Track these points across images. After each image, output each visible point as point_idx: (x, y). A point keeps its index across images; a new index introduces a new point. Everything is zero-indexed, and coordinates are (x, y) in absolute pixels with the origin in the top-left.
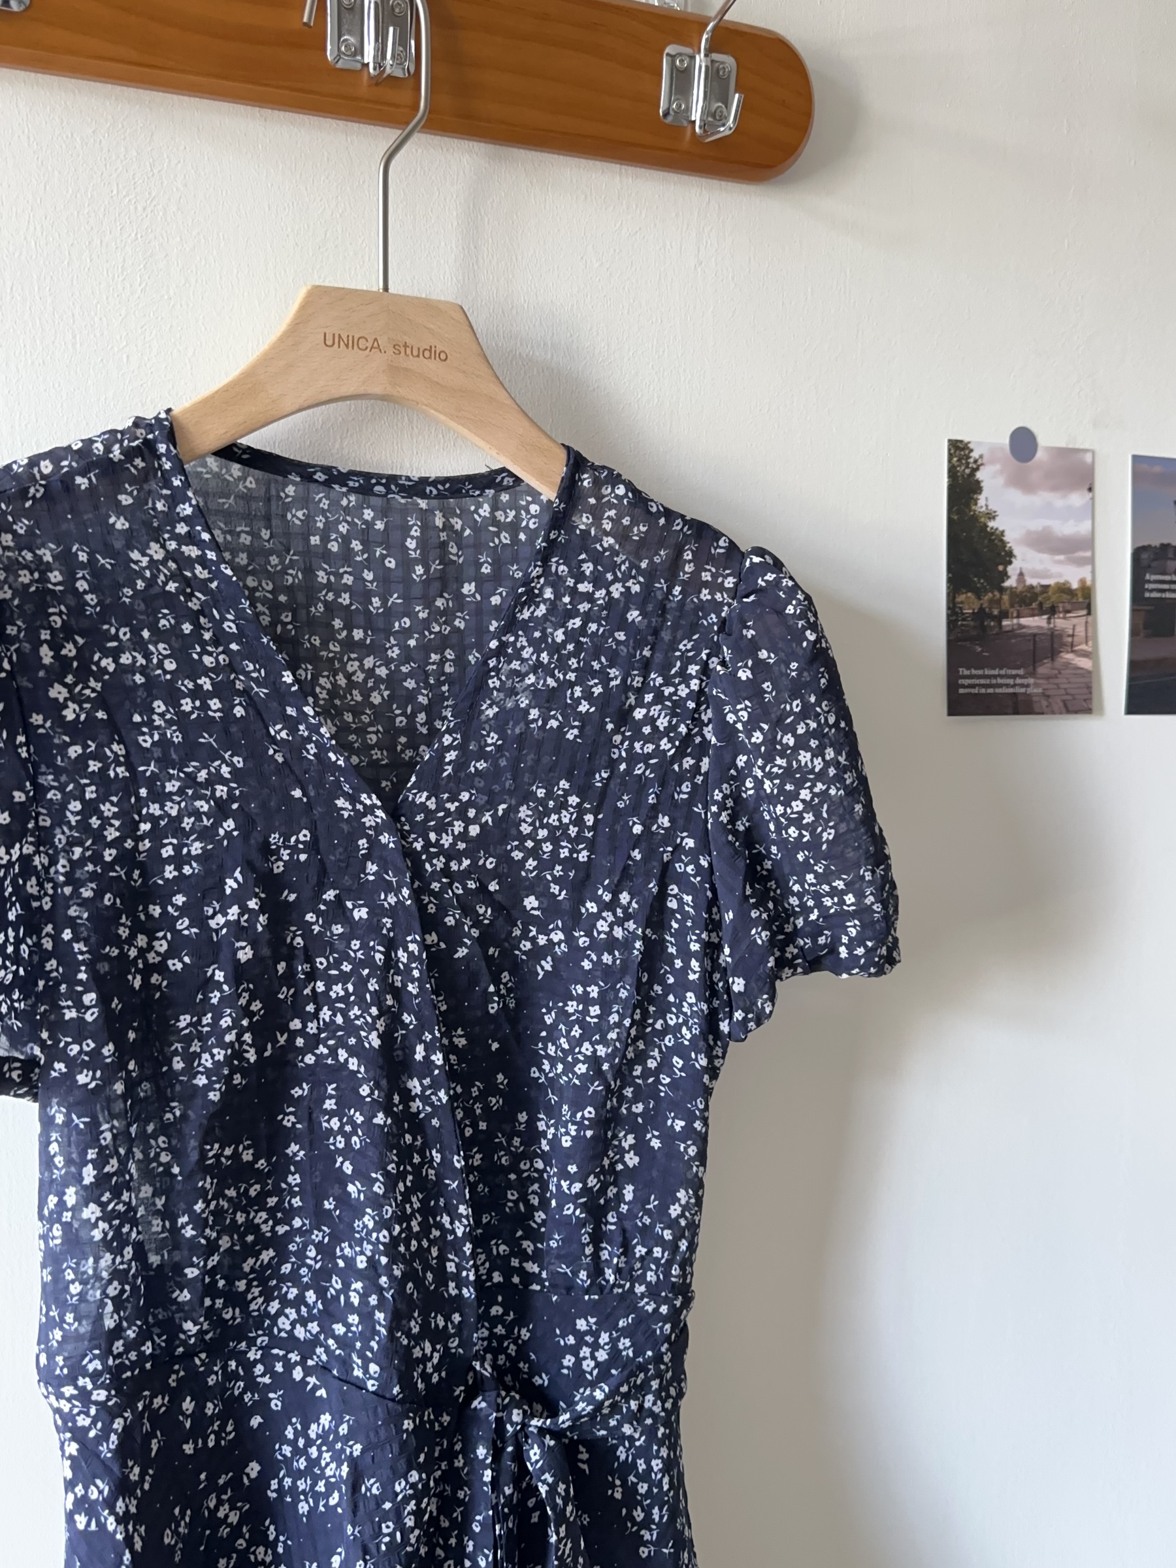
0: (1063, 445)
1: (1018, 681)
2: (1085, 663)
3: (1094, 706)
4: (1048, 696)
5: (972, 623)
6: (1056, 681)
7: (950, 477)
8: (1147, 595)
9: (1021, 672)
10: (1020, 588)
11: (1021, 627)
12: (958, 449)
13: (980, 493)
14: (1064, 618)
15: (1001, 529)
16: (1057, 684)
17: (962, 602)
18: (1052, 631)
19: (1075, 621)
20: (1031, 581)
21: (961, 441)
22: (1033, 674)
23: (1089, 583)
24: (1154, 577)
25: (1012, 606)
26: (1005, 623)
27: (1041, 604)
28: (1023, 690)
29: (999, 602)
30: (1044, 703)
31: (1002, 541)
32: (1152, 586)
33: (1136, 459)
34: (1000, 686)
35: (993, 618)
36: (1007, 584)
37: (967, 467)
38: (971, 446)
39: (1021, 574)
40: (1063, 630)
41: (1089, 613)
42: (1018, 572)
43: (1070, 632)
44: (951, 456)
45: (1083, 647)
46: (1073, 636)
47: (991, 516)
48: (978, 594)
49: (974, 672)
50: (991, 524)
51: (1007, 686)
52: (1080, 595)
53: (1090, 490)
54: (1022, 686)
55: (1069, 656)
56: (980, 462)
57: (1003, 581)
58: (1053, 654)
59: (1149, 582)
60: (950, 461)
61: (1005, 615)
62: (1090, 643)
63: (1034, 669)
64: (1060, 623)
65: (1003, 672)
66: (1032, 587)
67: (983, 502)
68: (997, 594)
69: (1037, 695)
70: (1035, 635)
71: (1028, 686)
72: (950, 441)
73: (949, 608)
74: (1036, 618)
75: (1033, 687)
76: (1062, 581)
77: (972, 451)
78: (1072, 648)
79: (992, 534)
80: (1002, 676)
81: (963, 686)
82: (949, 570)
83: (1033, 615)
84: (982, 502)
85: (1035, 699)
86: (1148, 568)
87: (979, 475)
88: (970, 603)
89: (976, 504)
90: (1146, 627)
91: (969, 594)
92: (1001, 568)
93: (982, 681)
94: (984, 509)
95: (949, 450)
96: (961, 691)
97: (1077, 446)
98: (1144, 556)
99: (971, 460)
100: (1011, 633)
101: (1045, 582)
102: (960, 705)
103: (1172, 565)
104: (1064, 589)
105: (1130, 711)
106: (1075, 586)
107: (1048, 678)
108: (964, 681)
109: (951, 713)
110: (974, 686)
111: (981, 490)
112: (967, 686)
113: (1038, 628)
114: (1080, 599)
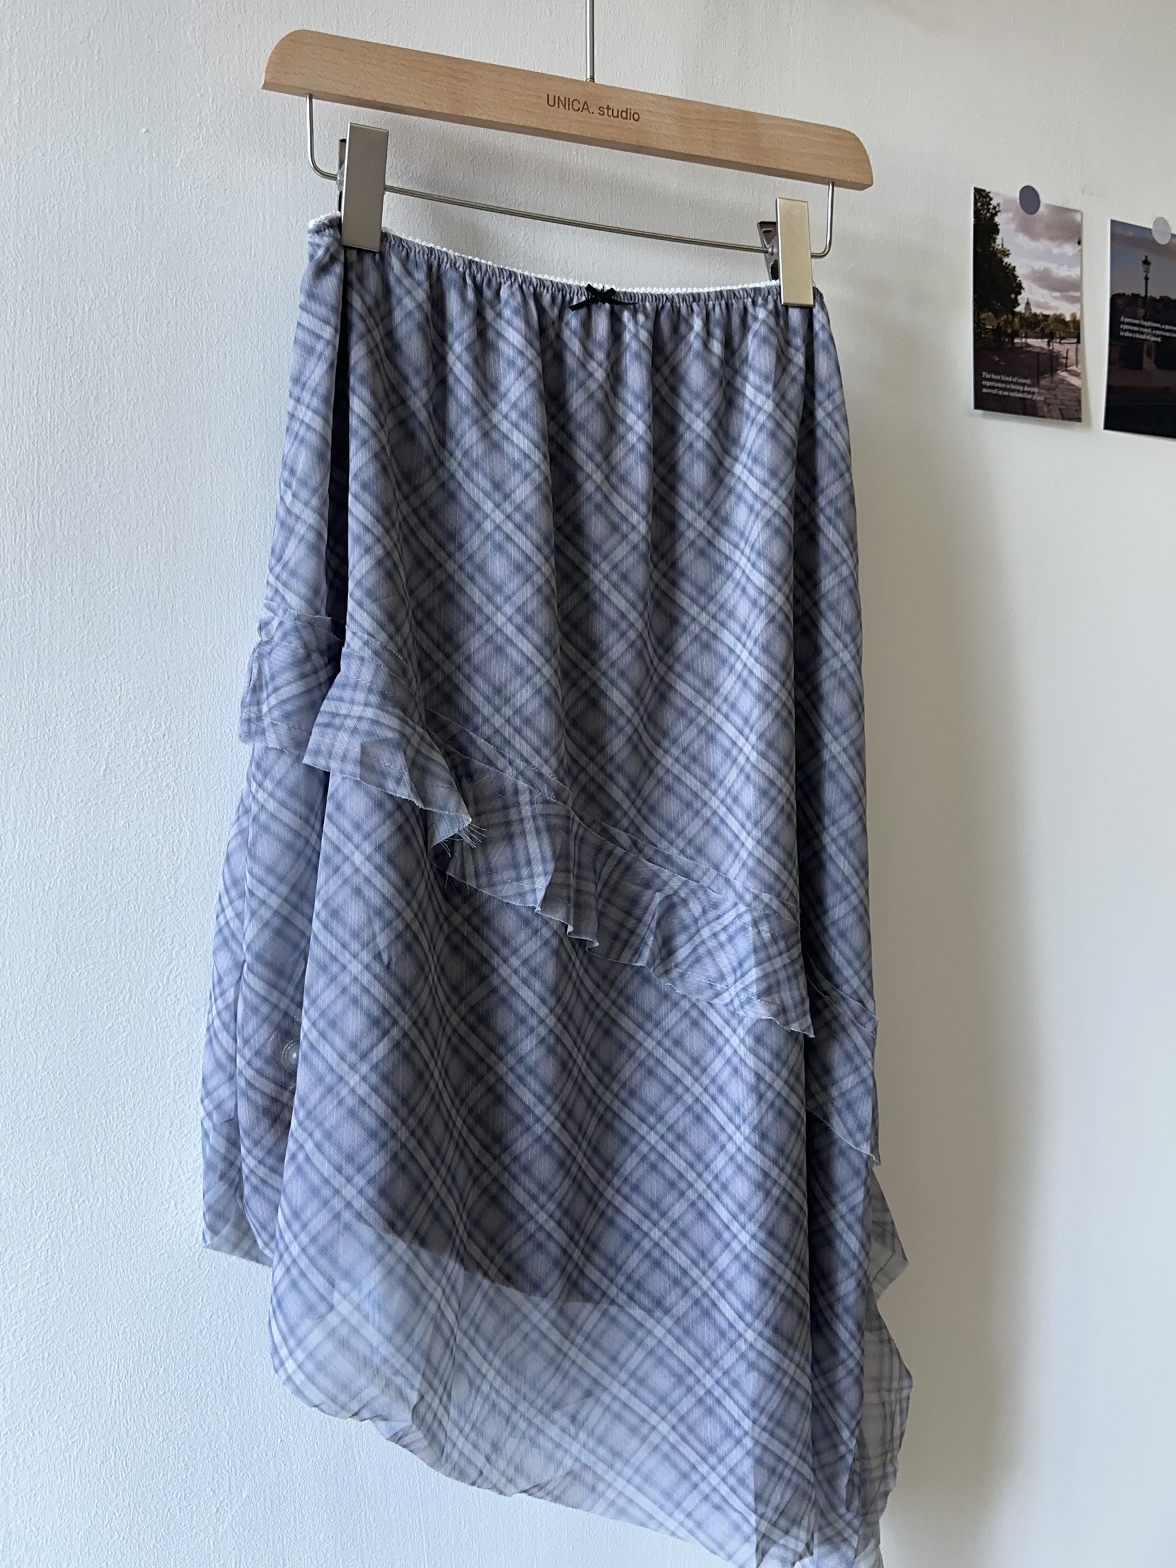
0: (1059, 204)
1: (1026, 389)
2: (1074, 381)
3: (1083, 416)
4: (1049, 404)
5: (992, 337)
6: (1054, 392)
7: (975, 217)
8: (1122, 333)
9: (1028, 381)
10: (1027, 314)
11: (1028, 345)
12: (981, 197)
13: (998, 234)
14: (1060, 343)
15: (1013, 265)
16: (1055, 395)
17: (984, 319)
18: (1051, 351)
19: (1069, 346)
20: (1035, 310)
21: (984, 190)
22: (1037, 385)
23: (1078, 318)
24: (1127, 320)
25: (1022, 328)
26: (1016, 340)
27: (1042, 330)
28: (1030, 396)
29: (1012, 322)
30: (1045, 409)
31: (1014, 274)
32: (1125, 327)
33: (1112, 222)
34: (1014, 391)
35: (1008, 335)
36: (1018, 309)
37: (988, 211)
38: (991, 195)
40: (1059, 353)
41: (1078, 342)
43: (1065, 355)
44: (976, 201)
45: (1074, 368)
46: (1067, 358)
47: (1006, 253)
48: (997, 314)
49: (994, 377)
50: (1006, 260)
51: (1019, 391)
52: (1071, 325)
54: (1029, 393)
55: (1064, 374)
56: (997, 209)
57: (1015, 307)
58: (1053, 371)
59: (1123, 323)
60: (975, 204)
61: (1016, 334)
62: (1079, 366)
63: (1038, 380)
64: (1057, 346)
65: (1015, 380)
66: (1035, 315)
67: (1001, 240)
68: (1010, 316)
69: (1040, 402)
70: (1038, 354)
71: (1033, 393)
72: (975, 189)
73: (975, 322)
74: (1039, 340)
75: (1038, 395)
76: (1058, 313)
77: (992, 199)
78: (1065, 367)
79: (1007, 267)
80: (1014, 383)
81: (986, 387)
82: (976, 291)
83: (1037, 338)
84: (998, 241)
85: (1039, 405)
86: (1125, 313)
88: (990, 321)
89: (995, 242)
90: (1120, 359)
91: (990, 314)
92: (1013, 296)
93: (1000, 385)
94: (1000, 247)
95: (975, 196)
96: (984, 390)
97: (1070, 207)
98: (1119, 302)
99: (992, 207)
100: (1021, 348)
101: (1046, 312)
102: (984, 401)
103: (1141, 312)
104: (1059, 319)
105: (1108, 426)
106: (1068, 318)
107: (1049, 389)
108: (988, 384)
109: (977, 407)
110: (993, 388)
111: (997, 231)
112: (990, 387)
113: (1042, 348)
114: (1072, 330)
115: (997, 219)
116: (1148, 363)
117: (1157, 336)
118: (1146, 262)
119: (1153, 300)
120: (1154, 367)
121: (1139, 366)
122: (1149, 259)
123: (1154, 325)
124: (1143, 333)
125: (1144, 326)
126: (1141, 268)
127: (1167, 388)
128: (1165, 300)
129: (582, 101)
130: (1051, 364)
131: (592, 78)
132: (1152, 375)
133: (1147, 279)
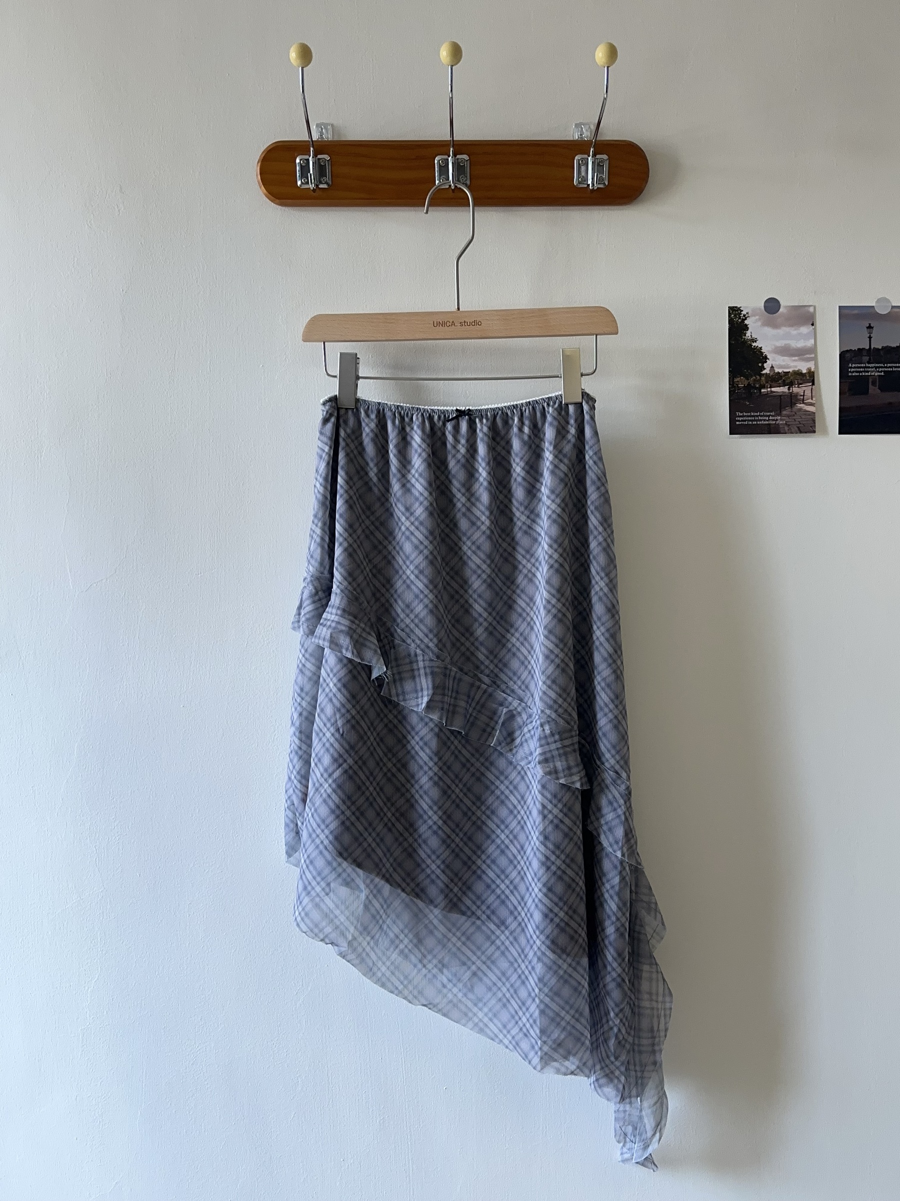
0: (797, 304)
1: (771, 418)
2: (811, 409)
3: (817, 429)
4: (789, 425)
5: (743, 391)
6: (794, 417)
7: (729, 324)
8: (850, 374)
9: (773, 414)
10: (771, 374)
11: (772, 392)
12: (734, 311)
13: (747, 331)
14: (798, 387)
15: (760, 346)
16: (794, 419)
17: (737, 382)
18: (791, 393)
19: (805, 388)
20: (777, 370)
21: (736, 307)
22: (780, 415)
23: (812, 370)
24: (853, 365)
25: (767, 382)
26: (763, 391)
27: (784, 381)
28: (774, 422)
29: (759, 381)
30: (786, 428)
31: (761, 352)
32: (852, 370)
33: (840, 307)
34: (761, 420)
35: (756, 388)
36: (764, 372)
37: (739, 319)
38: (741, 309)
40: (797, 393)
41: (813, 384)
42: (770, 366)
43: (802, 394)
44: (730, 314)
45: (810, 401)
46: (804, 395)
47: (755, 341)
48: (747, 377)
49: (745, 414)
50: (754, 344)
51: (764, 420)
52: (807, 376)
53: (813, 325)
54: (773, 420)
55: (802, 405)
56: (747, 316)
57: (762, 371)
58: (792, 404)
59: (851, 368)
60: (729, 316)
61: (764, 387)
62: (814, 399)
63: (781, 412)
64: (795, 390)
65: (762, 414)
66: (779, 373)
68: (758, 377)
69: (782, 424)
70: (781, 396)
71: (777, 420)
72: (729, 307)
74: (782, 388)
75: (780, 421)
77: (743, 311)
78: (803, 401)
79: (755, 349)
80: (761, 416)
81: (739, 421)
82: (730, 367)
83: (780, 387)
84: (748, 334)
85: (781, 426)
86: (851, 361)
88: (742, 382)
89: (745, 336)
90: (850, 390)
91: (742, 378)
92: (760, 365)
93: (750, 418)
94: (750, 337)
95: (729, 311)
96: (737, 423)
97: (804, 304)
98: (848, 355)
99: (742, 315)
100: (767, 394)
101: (786, 370)
102: (735, 430)
103: (867, 358)
104: (798, 374)
105: (840, 433)
106: (804, 371)
107: (788, 416)
108: (741, 419)
109: (731, 434)
110: (745, 421)
111: (748, 329)
112: (742, 421)
113: (783, 392)
114: (810, 378)
115: (746, 322)
117: (881, 372)
118: (870, 327)
119: (878, 350)
120: (879, 391)
121: (866, 392)
122: (872, 325)
123: (877, 365)
124: (868, 372)
125: (869, 367)
126: (866, 331)
127: (890, 403)
128: (888, 350)
129: (451, 321)
130: (793, 400)
131: (459, 309)
132: (876, 396)
133: (870, 338)
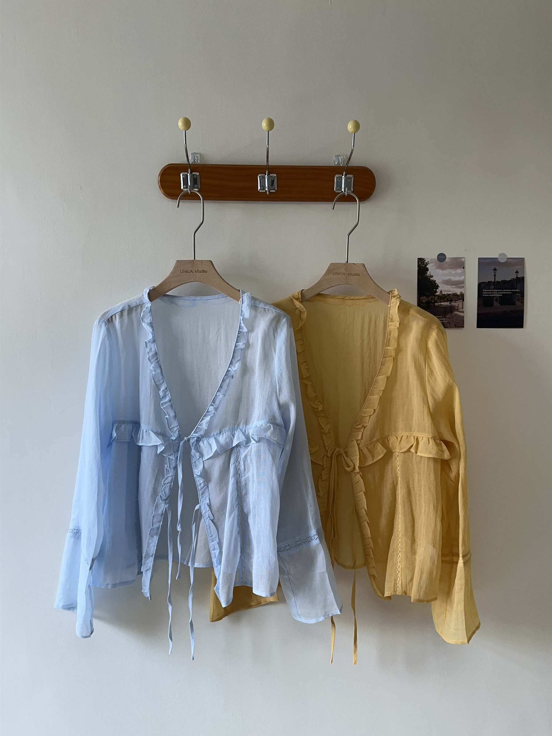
0: (455, 257)
2: (461, 314)
3: (465, 325)
4: (450, 323)
5: (425, 304)
6: (453, 319)
7: (418, 267)
8: (483, 295)
9: (441, 317)
10: (441, 295)
11: (440, 305)
12: (421, 261)
13: (428, 271)
14: (455, 302)
15: (435, 280)
16: (453, 320)
17: (422, 299)
18: (451, 306)
19: (459, 303)
21: (422, 258)
23: (463, 293)
24: (486, 291)
25: (438, 299)
26: (436, 304)
27: (447, 299)
29: (434, 299)
30: (448, 325)
31: (435, 283)
32: (485, 293)
35: (432, 303)
37: (424, 264)
38: (425, 259)
39: (441, 291)
40: (455, 305)
41: (463, 301)
42: (440, 291)
43: (457, 306)
45: (461, 310)
47: (432, 277)
48: (427, 297)
50: (431, 279)
52: (460, 296)
53: (464, 268)
55: (456, 312)
56: (428, 263)
57: (436, 293)
58: (452, 312)
60: (418, 263)
61: (436, 302)
62: (463, 309)
63: (445, 316)
64: (453, 304)
66: (444, 294)
67: (429, 273)
68: (433, 296)
69: (446, 323)
70: (445, 307)
71: (443, 320)
72: (418, 258)
73: (418, 301)
74: (446, 303)
75: (445, 321)
76: (454, 293)
77: (425, 260)
78: (458, 310)
79: (432, 281)
82: (418, 291)
85: (445, 324)
86: (484, 288)
87: (427, 266)
88: (424, 299)
89: (427, 274)
90: (483, 304)
91: (425, 297)
92: (435, 290)
94: (429, 275)
95: (418, 260)
97: (459, 257)
98: (482, 285)
99: (425, 263)
100: (438, 306)
103: (493, 287)
104: (455, 295)
105: (477, 327)
106: (459, 294)
107: (449, 318)
113: (447, 305)
116: (496, 304)
117: (501, 294)
118: (495, 270)
119: (498, 282)
120: (499, 305)
121: (492, 305)
123: (498, 290)
124: (493, 294)
125: (494, 292)
126: (493, 272)
127: (505, 311)
128: (504, 282)
130: (452, 309)
132: (498, 307)
133: (495, 275)
